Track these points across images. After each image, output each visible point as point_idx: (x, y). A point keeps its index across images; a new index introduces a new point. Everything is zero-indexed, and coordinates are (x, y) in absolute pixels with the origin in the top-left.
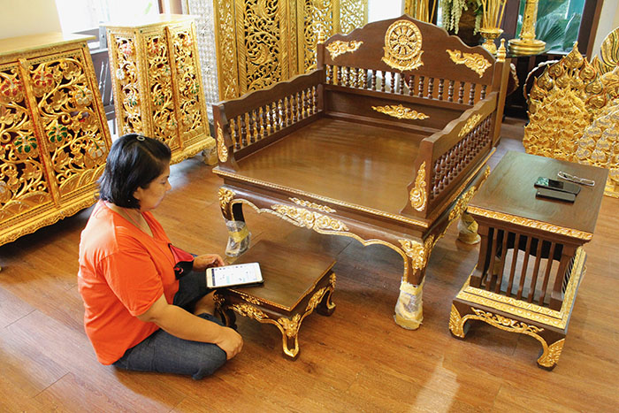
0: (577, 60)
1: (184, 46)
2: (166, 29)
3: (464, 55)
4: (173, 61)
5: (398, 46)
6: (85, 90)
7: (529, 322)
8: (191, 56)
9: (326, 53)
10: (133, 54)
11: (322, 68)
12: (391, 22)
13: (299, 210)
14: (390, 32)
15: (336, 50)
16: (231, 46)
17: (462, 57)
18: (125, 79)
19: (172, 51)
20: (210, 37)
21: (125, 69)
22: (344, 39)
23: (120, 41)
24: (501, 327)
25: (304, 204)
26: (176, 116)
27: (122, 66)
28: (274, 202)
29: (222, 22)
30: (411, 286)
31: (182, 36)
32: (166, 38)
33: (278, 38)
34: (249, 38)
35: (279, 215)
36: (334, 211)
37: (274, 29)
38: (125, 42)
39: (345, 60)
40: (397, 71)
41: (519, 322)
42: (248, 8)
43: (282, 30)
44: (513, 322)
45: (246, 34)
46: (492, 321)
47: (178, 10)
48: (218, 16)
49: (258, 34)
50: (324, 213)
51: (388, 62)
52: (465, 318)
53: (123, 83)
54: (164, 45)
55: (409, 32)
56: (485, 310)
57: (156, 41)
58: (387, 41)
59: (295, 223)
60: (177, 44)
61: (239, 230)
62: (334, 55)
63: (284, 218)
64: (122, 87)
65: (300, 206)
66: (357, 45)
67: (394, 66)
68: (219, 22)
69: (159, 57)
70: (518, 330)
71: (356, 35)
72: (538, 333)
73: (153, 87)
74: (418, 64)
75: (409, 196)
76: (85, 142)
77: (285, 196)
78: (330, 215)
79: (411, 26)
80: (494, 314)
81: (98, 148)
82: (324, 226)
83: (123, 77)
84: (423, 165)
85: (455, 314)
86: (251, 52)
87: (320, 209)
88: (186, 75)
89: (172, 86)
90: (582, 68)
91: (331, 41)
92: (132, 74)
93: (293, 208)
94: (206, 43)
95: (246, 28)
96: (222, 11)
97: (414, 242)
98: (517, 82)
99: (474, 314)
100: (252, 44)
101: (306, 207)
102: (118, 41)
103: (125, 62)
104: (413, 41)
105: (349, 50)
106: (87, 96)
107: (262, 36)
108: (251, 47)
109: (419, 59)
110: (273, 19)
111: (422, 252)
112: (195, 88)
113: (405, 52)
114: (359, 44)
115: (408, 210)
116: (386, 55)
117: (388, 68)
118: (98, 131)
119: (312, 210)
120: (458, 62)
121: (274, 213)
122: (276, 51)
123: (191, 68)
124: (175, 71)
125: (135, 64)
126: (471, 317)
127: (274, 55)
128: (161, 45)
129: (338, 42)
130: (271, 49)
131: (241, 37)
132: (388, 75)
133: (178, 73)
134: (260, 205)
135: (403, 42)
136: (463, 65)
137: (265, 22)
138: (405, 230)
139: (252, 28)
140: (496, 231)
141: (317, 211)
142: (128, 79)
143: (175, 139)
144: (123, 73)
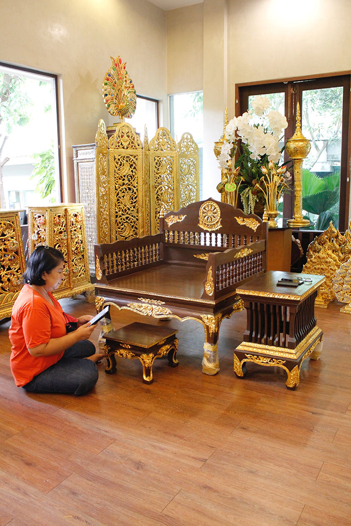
0: (334, 232)
1: (76, 221)
2: (66, 210)
3: (245, 219)
4: (69, 230)
5: (207, 217)
6: (15, 241)
7: (277, 358)
8: (80, 228)
9: (165, 224)
10: (44, 224)
11: (162, 233)
12: (203, 202)
13: (143, 305)
14: (202, 208)
15: (170, 222)
16: (106, 223)
17: (244, 221)
18: (38, 240)
19: (69, 224)
20: (93, 219)
21: (38, 234)
22: (175, 214)
23: (36, 216)
24: (262, 364)
25: (147, 300)
26: (69, 266)
27: (36, 232)
28: (129, 302)
29: (101, 208)
30: (210, 345)
31: (76, 216)
32: (65, 215)
33: (137, 220)
34: (119, 219)
35: (132, 310)
36: (164, 303)
37: (135, 214)
38: (39, 217)
39: (176, 227)
40: (208, 231)
41: (272, 359)
42: (118, 200)
43: (140, 215)
44: (269, 360)
45: (117, 216)
46: (257, 361)
47: (73, 200)
48: (99, 203)
49: (124, 217)
50: (158, 305)
51: (202, 226)
52: (242, 362)
53: (36, 243)
54: (64, 220)
55: (213, 208)
56: (253, 354)
57: (59, 216)
58: (201, 214)
59: (141, 314)
60: (72, 220)
61: (108, 324)
62: (170, 224)
63: (135, 311)
64: (35, 245)
65: (144, 303)
66: (183, 217)
67: (205, 229)
68: (99, 208)
69: (60, 227)
70: (272, 364)
71: (183, 211)
72: (284, 365)
73: (56, 245)
74: (219, 226)
75: (205, 287)
76: (11, 274)
77: (135, 297)
78: (162, 306)
79: (214, 205)
80: (258, 356)
81: (18, 279)
82: (158, 313)
83: (36, 238)
84: (211, 268)
85: (236, 360)
86: (119, 228)
87: (156, 303)
88: (76, 240)
89: (68, 246)
90: (337, 237)
91: (168, 215)
92: (42, 236)
93: (140, 304)
94: (90, 222)
95: (117, 212)
96: (101, 201)
97: (209, 316)
98: (302, 251)
99: (247, 358)
100: (120, 223)
101: (148, 303)
102: (35, 216)
103: (39, 229)
104: (216, 213)
105: (178, 221)
106: (15, 245)
107: (127, 218)
108: (120, 225)
109: (219, 223)
110: (134, 208)
111: (214, 321)
112: (82, 249)
113: (211, 219)
114: (185, 216)
115: (205, 296)
116: (201, 222)
117: (202, 230)
118: (19, 269)
119: (151, 304)
120: (241, 224)
121: (129, 309)
122: (136, 228)
123: (80, 236)
124: (69, 237)
125: (45, 230)
126: (245, 360)
127: (134, 231)
128: (63, 220)
129: (172, 216)
130: (133, 226)
131: (113, 219)
132: (202, 234)
133: (72, 238)
134: (121, 305)
135: (210, 214)
136: (245, 225)
137: (129, 209)
138: (204, 309)
139: (121, 212)
140: (253, 303)
141: (155, 304)
142: (40, 240)
143: (67, 281)
144: (37, 236)
